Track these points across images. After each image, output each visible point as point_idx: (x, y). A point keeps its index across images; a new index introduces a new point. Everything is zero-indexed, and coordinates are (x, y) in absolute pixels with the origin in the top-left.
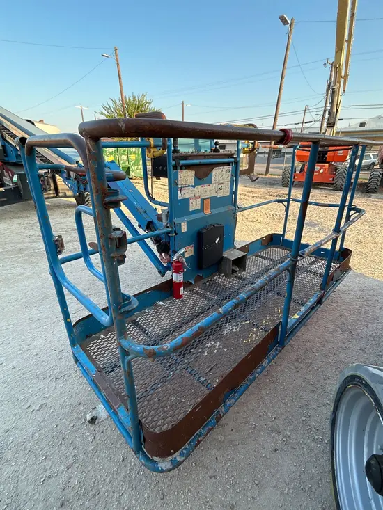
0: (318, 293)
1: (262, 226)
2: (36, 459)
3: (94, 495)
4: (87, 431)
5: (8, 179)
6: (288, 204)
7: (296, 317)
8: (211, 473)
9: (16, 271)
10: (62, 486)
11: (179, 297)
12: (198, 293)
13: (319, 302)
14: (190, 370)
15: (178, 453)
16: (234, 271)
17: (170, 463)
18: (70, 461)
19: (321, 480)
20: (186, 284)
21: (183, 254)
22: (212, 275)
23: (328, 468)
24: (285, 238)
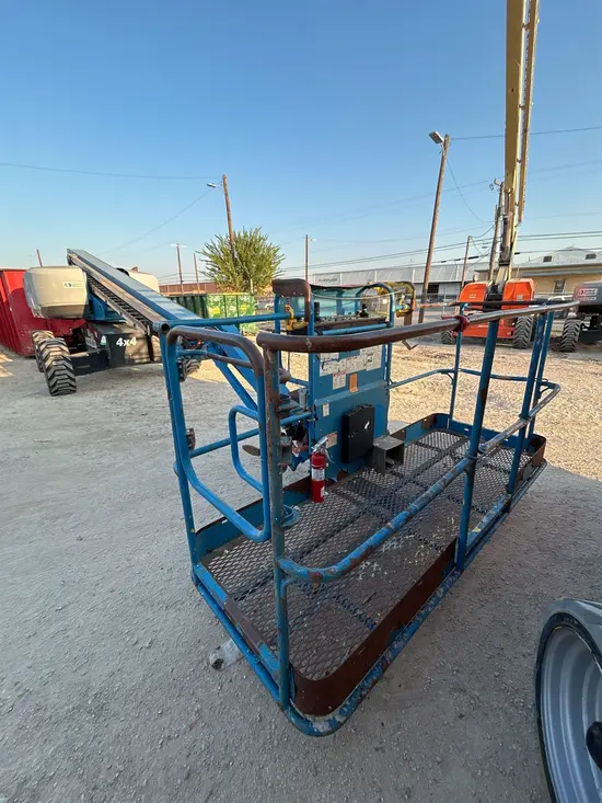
0: (504, 497)
1: (418, 399)
2: (150, 712)
3: (228, 766)
4: (211, 678)
5: (92, 339)
6: (456, 376)
7: (477, 530)
8: (376, 745)
9: (105, 461)
10: (185, 752)
11: (319, 499)
12: (343, 495)
13: (506, 509)
14: (341, 599)
15: (337, 711)
16: (388, 465)
17: (328, 724)
18: (193, 718)
19: (526, 760)
20: (328, 483)
21: (324, 444)
22: (359, 469)
23: (535, 743)
24: (454, 419)
